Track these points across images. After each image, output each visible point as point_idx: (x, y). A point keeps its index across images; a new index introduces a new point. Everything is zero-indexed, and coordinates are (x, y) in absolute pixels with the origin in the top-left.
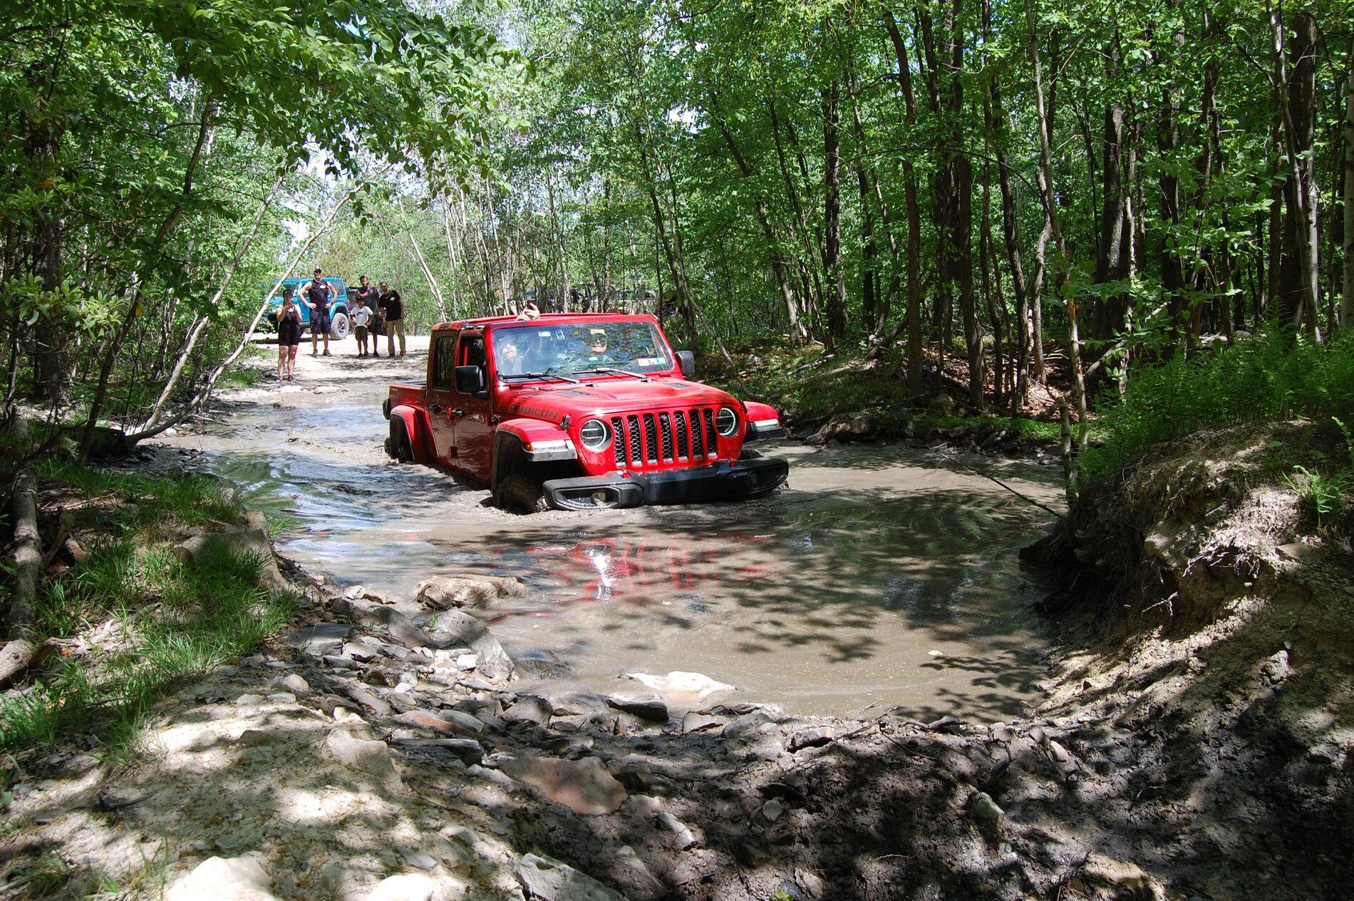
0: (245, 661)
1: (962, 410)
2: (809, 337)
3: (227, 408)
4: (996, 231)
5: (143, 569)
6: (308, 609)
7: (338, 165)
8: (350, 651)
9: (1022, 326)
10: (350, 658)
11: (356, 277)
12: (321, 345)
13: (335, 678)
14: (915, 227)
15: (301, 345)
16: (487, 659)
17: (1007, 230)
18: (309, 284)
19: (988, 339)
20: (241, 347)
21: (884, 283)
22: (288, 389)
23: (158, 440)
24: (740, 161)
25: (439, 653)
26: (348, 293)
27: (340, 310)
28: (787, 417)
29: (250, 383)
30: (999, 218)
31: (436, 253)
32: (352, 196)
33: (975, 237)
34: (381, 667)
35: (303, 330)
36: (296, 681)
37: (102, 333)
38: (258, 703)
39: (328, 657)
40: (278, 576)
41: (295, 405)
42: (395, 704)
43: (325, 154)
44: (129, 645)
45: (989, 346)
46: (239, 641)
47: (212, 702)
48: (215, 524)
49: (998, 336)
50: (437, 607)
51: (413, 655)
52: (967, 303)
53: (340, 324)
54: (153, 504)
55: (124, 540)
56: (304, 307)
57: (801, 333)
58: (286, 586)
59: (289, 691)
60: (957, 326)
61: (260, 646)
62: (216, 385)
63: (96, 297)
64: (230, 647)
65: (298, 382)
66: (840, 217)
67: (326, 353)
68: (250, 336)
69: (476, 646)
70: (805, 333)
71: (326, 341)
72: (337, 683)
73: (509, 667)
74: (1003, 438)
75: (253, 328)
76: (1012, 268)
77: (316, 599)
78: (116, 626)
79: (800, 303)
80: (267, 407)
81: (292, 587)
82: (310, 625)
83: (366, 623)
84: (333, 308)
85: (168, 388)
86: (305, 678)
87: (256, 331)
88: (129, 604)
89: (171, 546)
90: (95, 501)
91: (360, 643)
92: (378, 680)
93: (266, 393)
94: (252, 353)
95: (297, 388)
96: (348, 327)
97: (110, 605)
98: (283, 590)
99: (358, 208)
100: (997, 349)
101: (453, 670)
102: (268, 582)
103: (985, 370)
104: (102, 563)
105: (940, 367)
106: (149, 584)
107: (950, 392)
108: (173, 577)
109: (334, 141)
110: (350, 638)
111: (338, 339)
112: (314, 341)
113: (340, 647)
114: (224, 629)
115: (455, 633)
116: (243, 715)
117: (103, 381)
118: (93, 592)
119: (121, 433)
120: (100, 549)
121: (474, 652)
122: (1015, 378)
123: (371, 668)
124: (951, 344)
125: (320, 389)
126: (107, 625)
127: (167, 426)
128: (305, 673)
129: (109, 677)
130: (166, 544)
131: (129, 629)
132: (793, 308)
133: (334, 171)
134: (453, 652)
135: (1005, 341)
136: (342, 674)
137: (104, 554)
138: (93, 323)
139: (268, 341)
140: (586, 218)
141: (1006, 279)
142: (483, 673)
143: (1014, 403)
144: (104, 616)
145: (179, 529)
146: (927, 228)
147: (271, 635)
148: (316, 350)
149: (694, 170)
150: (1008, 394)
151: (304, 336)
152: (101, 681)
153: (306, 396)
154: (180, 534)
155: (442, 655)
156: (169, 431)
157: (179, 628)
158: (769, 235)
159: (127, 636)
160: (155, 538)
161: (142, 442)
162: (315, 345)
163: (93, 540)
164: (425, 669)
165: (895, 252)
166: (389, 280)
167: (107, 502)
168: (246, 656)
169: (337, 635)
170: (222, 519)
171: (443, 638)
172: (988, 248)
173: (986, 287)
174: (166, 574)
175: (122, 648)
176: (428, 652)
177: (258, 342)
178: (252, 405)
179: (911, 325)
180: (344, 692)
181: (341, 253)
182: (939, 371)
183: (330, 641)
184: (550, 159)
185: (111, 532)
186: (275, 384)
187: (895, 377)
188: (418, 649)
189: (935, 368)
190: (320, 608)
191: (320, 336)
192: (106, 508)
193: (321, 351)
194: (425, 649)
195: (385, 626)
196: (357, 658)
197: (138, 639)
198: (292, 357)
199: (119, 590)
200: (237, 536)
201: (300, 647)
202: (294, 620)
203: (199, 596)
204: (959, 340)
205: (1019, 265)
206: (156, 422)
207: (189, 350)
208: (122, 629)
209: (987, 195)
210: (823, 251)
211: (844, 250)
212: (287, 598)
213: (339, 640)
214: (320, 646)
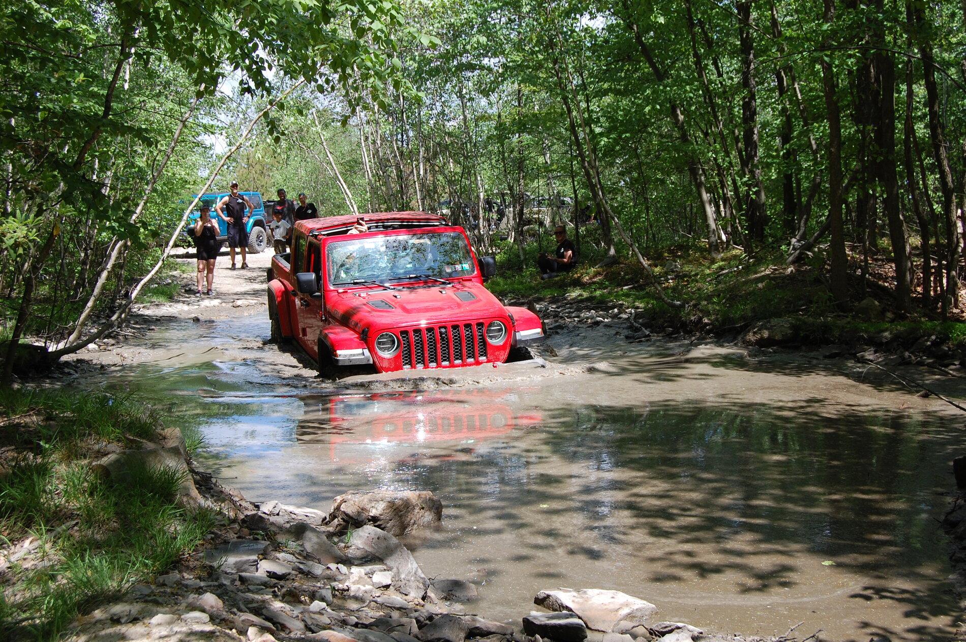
0: (161, 579)
1: (889, 315)
2: (728, 241)
3: (148, 322)
4: (921, 130)
5: (61, 487)
6: (224, 525)
7: (252, 85)
8: (266, 566)
9: (951, 226)
10: (265, 575)
11: (274, 190)
12: (239, 258)
13: (250, 595)
14: (836, 127)
15: (219, 258)
16: (403, 576)
17: (932, 126)
18: (226, 199)
19: (915, 240)
20: (160, 263)
21: (806, 184)
22: (206, 303)
23: (82, 354)
24: (653, 65)
25: (354, 569)
26: (266, 207)
27: (258, 223)
28: (707, 324)
29: (171, 298)
30: (925, 115)
31: (352, 167)
32: (266, 115)
33: (899, 135)
34: (296, 584)
35: (220, 244)
36: (210, 599)
37: (21, 251)
38: (170, 623)
39: (243, 574)
40: (194, 492)
41: (214, 318)
42: (309, 622)
43: (240, 74)
44: (47, 563)
45: (916, 248)
46: (155, 559)
47: (127, 623)
48: (132, 441)
49: (925, 238)
50: (354, 522)
51: (328, 572)
52: (891, 205)
53: (258, 237)
54: (71, 422)
55: (43, 457)
56: (221, 222)
57: (720, 238)
58: (202, 501)
59: (203, 611)
60: (883, 227)
61: (176, 563)
62: (138, 300)
63: (15, 216)
64: (146, 565)
65: (219, 295)
66: (758, 119)
67: (244, 266)
68: (170, 251)
69: (390, 562)
70: (724, 238)
71: (243, 253)
72: (253, 601)
73: (424, 584)
74: (933, 343)
75: (171, 243)
76: (938, 167)
77: (232, 514)
78: (36, 544)
79: (717, 207)
80: (186, 321)
81: (207, 503)
82: (226, 542)
83: (281, 538)
84: (252, 221)
85: (90, 304)
86: (219, 596)
87: (176, 245)
88: (47, 522)
89: (90, 463)
90: (16, 419)
91: (275, 559)
92: (292, 597)
93: (185, 308)
94: (173, 267)
95: (216, 302)
96: (265, 240)
97: (29, 523)
98: (200, 507)
99: (272, 125)
100: (924, 251)
101: (368, 587)
102: (185, 499)
103: (913, 272)
104: (22, 481)
105: (865, 270)
106: (67, 501)
107: (876, 296)
108: (91, 494)
109: (247, 62)
110: (265, 555)
111: (257, 252)
112: (233, 254)
113: (255, 564)
114: (141, 549)
115: (369, 549)
116: (157, 635)
117: (27, 299)
118: (13, 510)
119: (45, 349)
120: (20, 467)
121: (389, 569)
122: (945, 281)
123: (288, 585)
124: (876, 246)
125: (239, 303)
126: (27, 543)
127: (90, 341)
128: (219, 591)
129: (28, 595)
130: (86, 462)
131: (48, 546)
132: (710, 210)
133: (249, 90)
134: (368, 568)
135: (932, 241)
136: (257, 592)
137: (23, 472)
138: (12, 241)
139: (188, 256)
140: (500, 126)
141: (932, 179)
142: (398, 590)
143: (943, 307)
144: (24, 535)
145: (97, 447)
146: (849, 130)
147: (187, 552)
148: (234, 264)
149: (608, 75)
150: (938, 297)
151: (223, 249)
152: (19, 598)
153: (225, 309)
154: (98, 451)
155: (357, 571)
156: (91, 346)
157: (97, 546)
158: (684, 138)
159: (45, 555)
160: (72, 455)
161: (65, 358)
162: (233, 259)
163: (13, 459)
164: (341, 586)
165: (815, 153)
166: (306, 192)
167: (28, 420)
168: (162, 573)
169: (252, 552)
170: (140, 436)
171: (358, 554)
172: (913, 147)
173: (912, 187)
174: (85, 491)
175: (40, 565)
176: (343, 568)
177: (178, 256)
178: (171, 319)
179: (833, 227)
180: (259, 610)
181: (258, 167)
182: (863, 274)
183: (245, 558)
184: (461, 67)
185: (31, 450)
186: (193, 298)
187: (817, 281)
188: (333, 566)
189: (859, 272)
190: (236, 526)
191: (238, 250)
192: (26, 425)
193: (239, 265)
194: (341, 566)
195: (300, 542)
196: (272, 575)
197: (55, 555)
198: (210, 271)
199: (38, 507)
200: (154, 452)
201: (215, 564)
202: (209, 536)
203: (117, 513)
204: (885, 242)
205: (945, 162)
206: (79, 338)
207: (109, 266)
208: (41, 547)
209: (910, 93)
210: (740, 152)
211: (760, 152)
212: (202, 516)
213: (254, 557)
214: (236, 563)
